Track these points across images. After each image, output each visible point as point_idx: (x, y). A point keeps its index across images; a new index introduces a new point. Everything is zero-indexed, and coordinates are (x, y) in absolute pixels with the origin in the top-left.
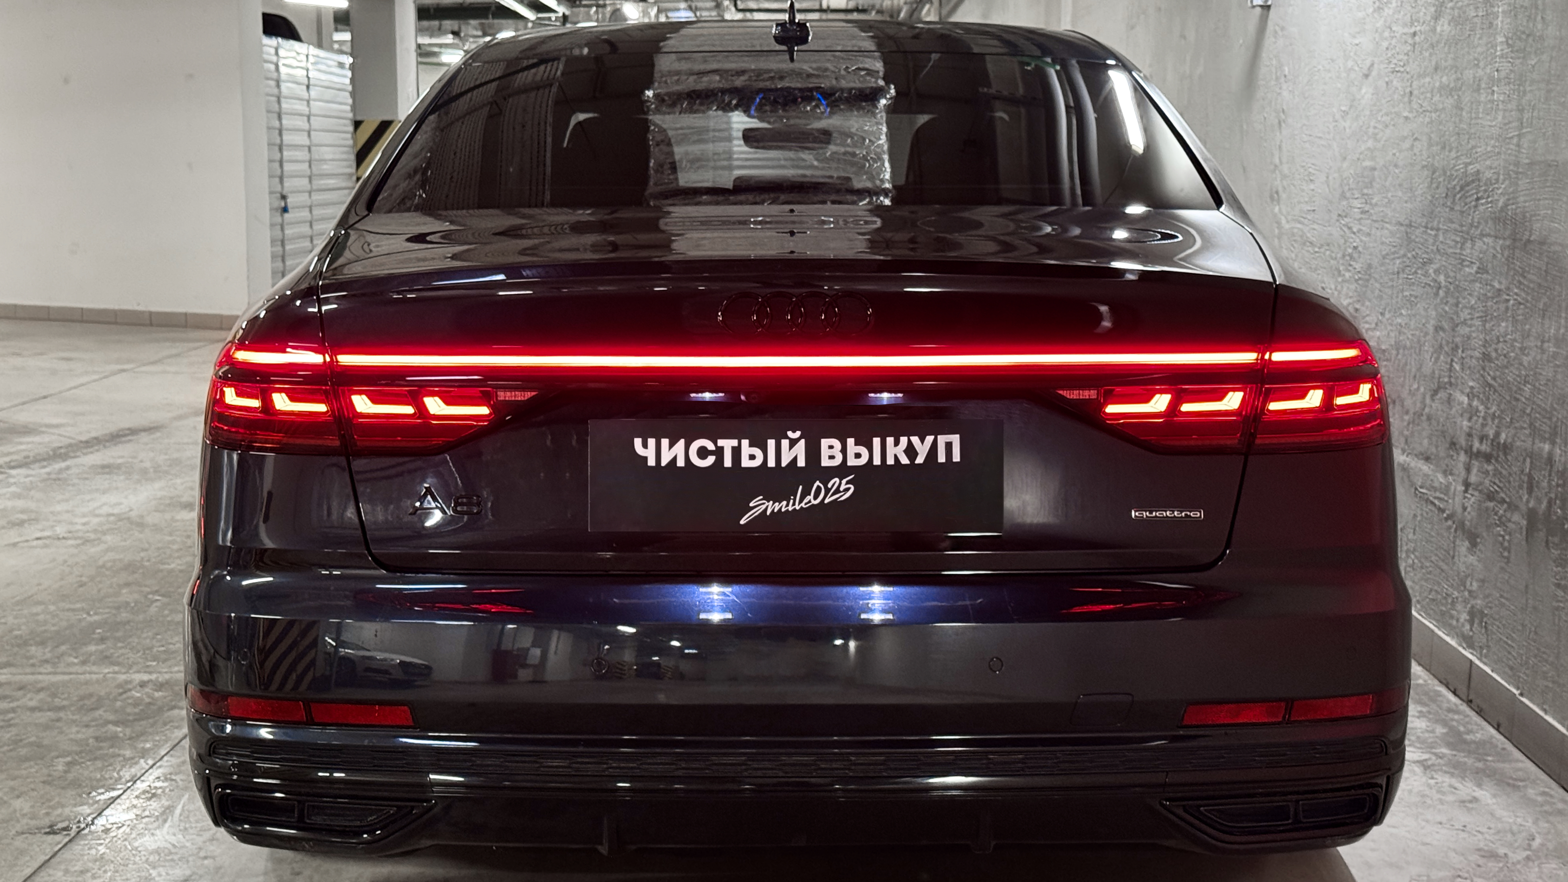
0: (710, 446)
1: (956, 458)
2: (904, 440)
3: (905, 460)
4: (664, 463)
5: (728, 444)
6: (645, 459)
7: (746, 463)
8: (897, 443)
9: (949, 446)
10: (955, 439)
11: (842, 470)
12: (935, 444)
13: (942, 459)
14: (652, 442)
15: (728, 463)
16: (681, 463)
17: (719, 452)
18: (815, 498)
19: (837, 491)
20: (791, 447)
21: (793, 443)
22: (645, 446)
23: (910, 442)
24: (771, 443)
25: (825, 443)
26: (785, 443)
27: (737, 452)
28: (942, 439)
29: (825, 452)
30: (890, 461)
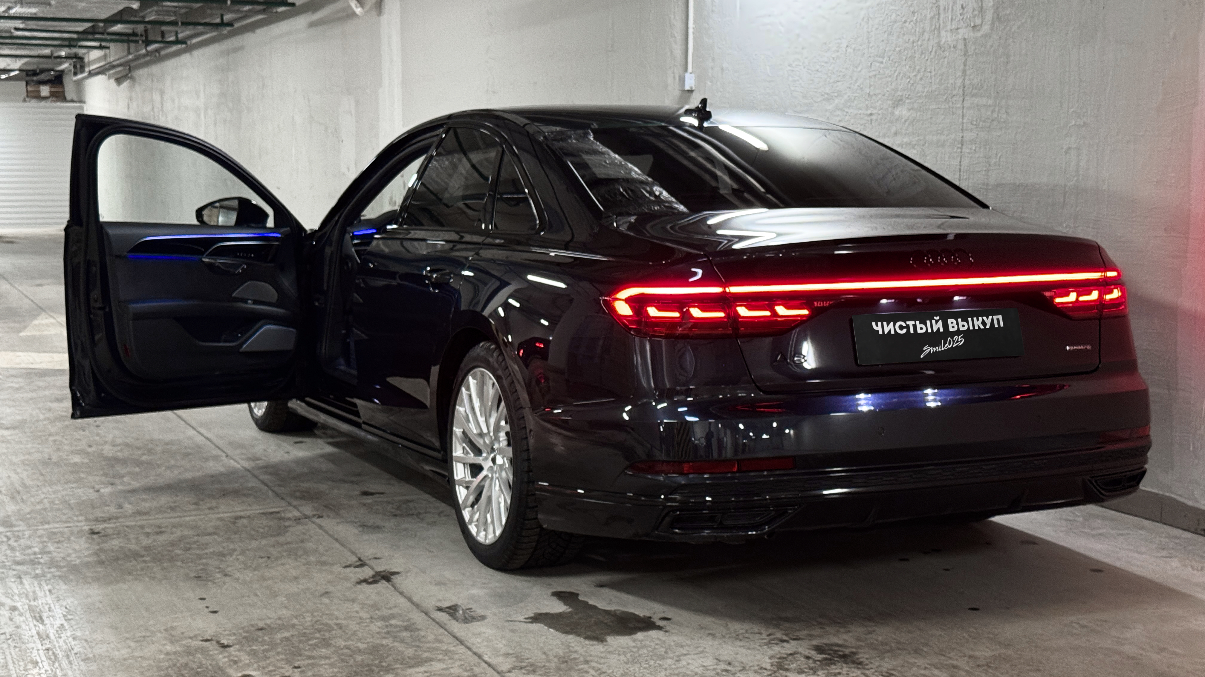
0: (904, 325)
1: (1002, 325)
2: (980, 318)
3: (982, 327)
4: (886, 332)
5: (911, 323)
6: (878, 331)
7: (919, 331)
8: (978, 320)
9: (998, 320)
10: (1000, 317)
11: (958, 332)
12: (992, 319)
13: (996, 326)
14: (879, 324)
15: (912, 331)
16: (893, 332)
17: (908, 327)
18: (949, 345)
19: (958, 341)
20: (936, 323)
21: (937, 322)
22: (877, 325)
23: (983, 319)
24: (928, 322)
25: (950, 321)
26: (934, 322)
27: (915, 326)
28: (995, 317)
29: (950, 325)
30: (976, 328)
